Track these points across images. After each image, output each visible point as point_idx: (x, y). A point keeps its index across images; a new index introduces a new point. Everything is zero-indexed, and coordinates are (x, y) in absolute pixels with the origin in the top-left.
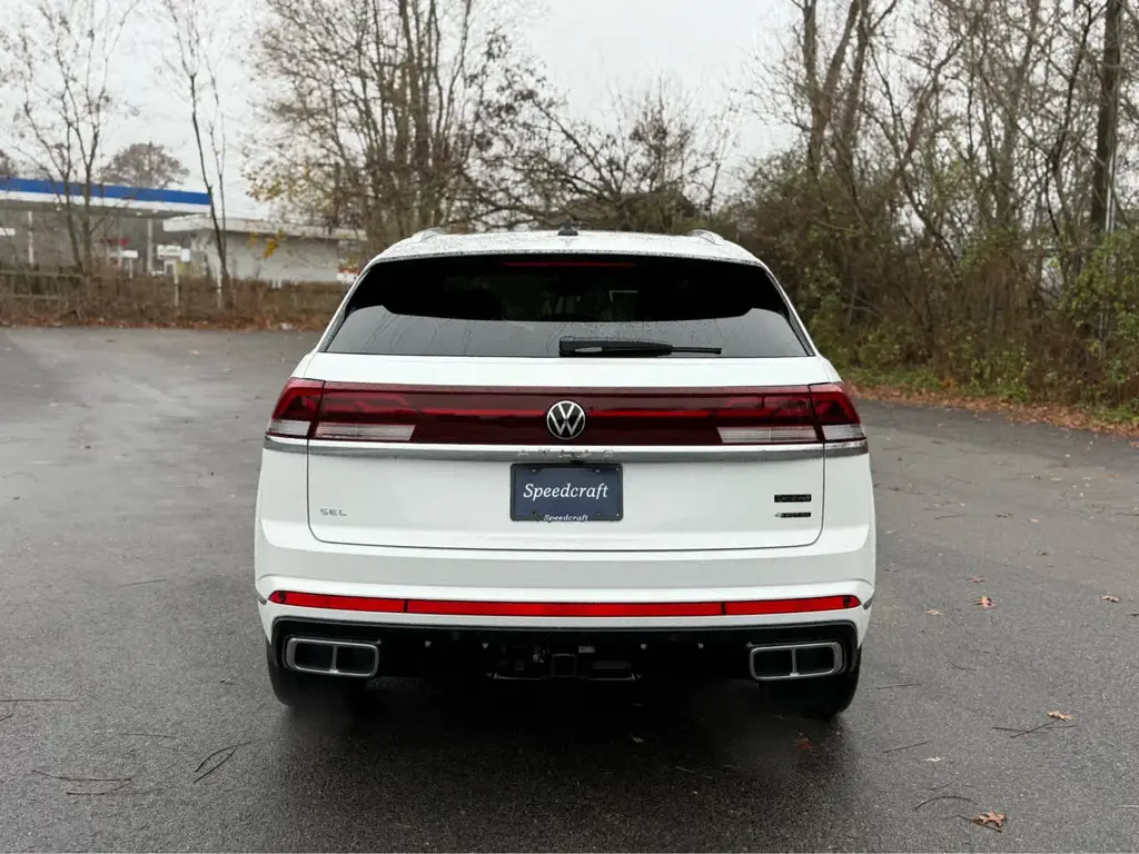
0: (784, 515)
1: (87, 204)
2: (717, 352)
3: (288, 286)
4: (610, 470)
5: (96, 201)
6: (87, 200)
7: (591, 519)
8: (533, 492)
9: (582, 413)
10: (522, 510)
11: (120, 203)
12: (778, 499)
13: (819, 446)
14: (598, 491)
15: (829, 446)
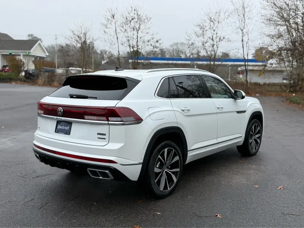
0: (99, 138)
1: (210, 64)
2: (96, 98)
3: (265, 84)
4: (70, 124)
5: (216, 63)
6: (214, 63)
7: (65, 134)
8: (59, 127)
9: (62, 110)
10: (57, 131)
11: (220, 63)
12: (98, 134)
13: (107, 122)
14: (67, 128)
15: (109, 122)
